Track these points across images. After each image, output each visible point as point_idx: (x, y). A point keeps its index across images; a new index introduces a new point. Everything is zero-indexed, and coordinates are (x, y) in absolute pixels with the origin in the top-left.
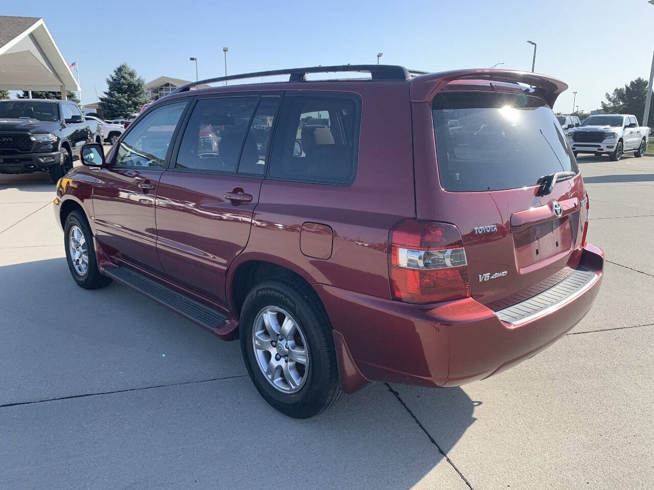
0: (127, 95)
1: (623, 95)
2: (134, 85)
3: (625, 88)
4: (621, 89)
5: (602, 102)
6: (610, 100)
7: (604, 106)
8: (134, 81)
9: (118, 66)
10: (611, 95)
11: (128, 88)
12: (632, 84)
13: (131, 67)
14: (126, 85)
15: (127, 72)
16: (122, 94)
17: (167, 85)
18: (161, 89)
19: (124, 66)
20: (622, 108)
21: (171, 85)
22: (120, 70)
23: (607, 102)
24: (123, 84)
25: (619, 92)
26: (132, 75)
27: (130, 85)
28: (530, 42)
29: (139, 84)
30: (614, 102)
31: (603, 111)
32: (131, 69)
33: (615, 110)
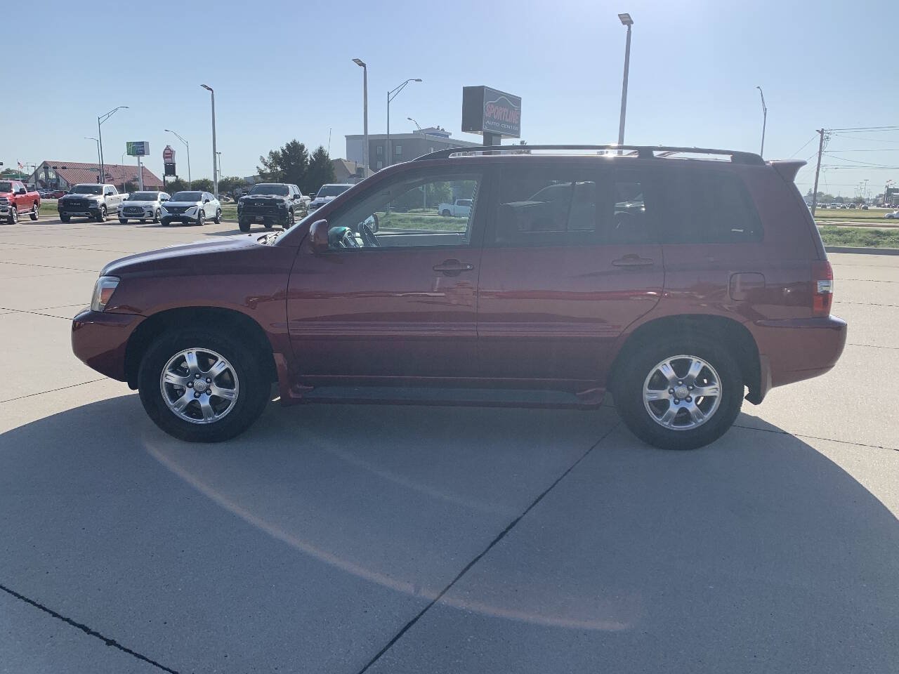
1: (281, 159)
3: (281, 151)
4: (276, 152)
5: (258, 168)
6: (266, 165)
7: (261, 172)
10: (266, 159)
12: (288, 146)
20: (282, 174)
23: (262, 167)
25: (274, 155)
28: (205, 86)
30: (270, 167)
31: (260, 179)
33: (274, 177)
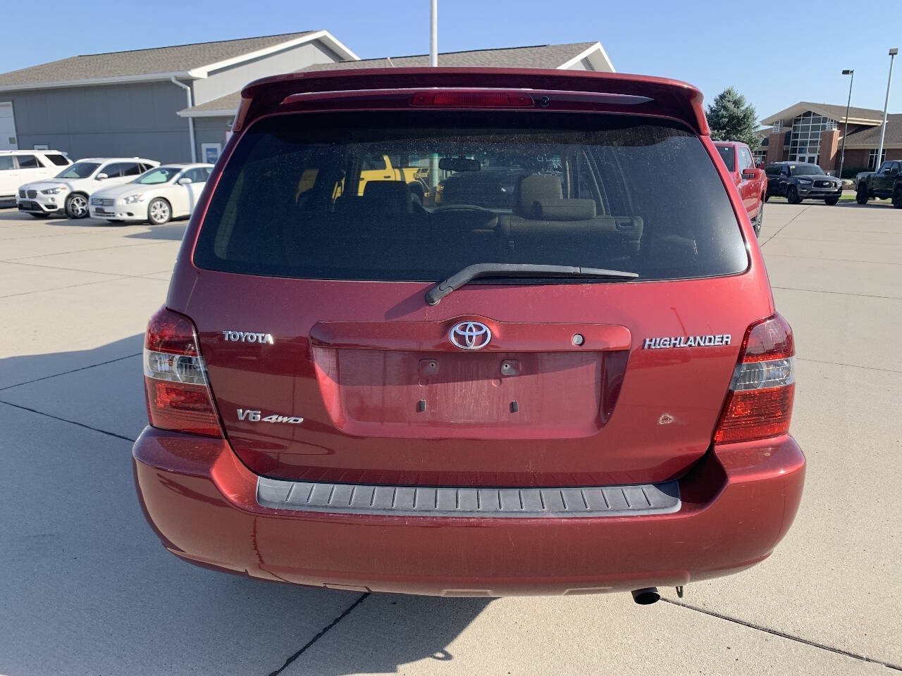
0: (725, 131)
2: (738, 118)
8: (739, 112)
9: (722, 92)
11: (728, 122)
13: (739, 92)
14: (726, 117)
15: (731, 98)
16: (718, 131)
17: (808, 114)
18: (797, 121)
19: (729, 92)
21: (814, 114)
22: (722, 97)
24: (723, 116)
26: (737, 103)
27: (732, 117)
29: (745, 115)
32: (739, 95)
